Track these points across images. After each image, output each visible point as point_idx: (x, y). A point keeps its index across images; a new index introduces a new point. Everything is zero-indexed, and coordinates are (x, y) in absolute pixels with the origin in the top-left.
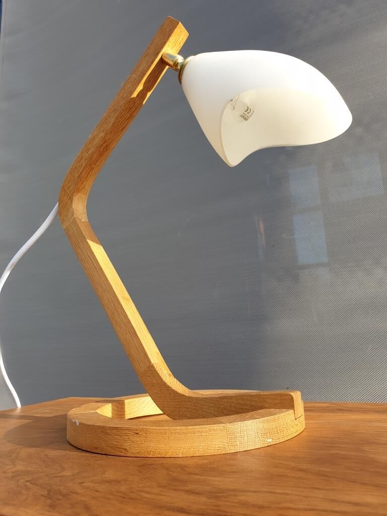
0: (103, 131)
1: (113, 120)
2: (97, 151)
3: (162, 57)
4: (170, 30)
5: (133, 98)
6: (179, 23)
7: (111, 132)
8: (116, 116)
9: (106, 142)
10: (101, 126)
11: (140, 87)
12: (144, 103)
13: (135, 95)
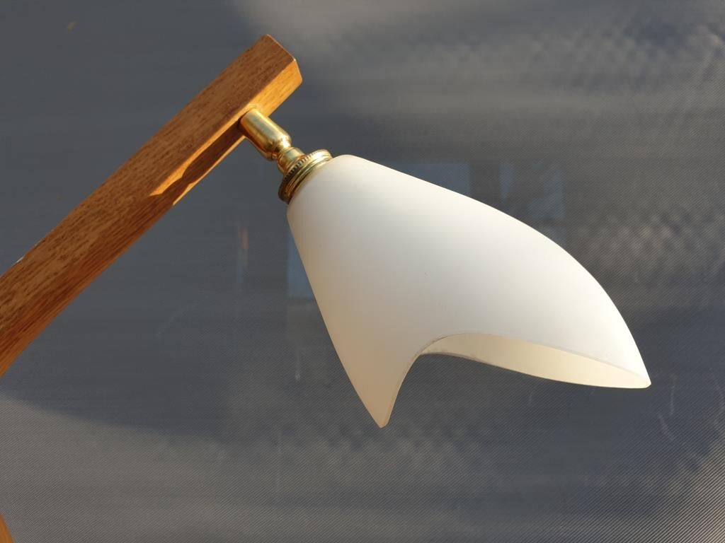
0: (63, 258)
1: (93, 237)
2: (39, 305)
3: (240, 119)
4: (269, 68)
5: (155, 196)
6: (290, 60)
7: (83, 265)
8: (103, 228)
9: (64, 284)
10: (58, 242)
11: (177, 175)
12: (175, 203)
13: (160, 190)
